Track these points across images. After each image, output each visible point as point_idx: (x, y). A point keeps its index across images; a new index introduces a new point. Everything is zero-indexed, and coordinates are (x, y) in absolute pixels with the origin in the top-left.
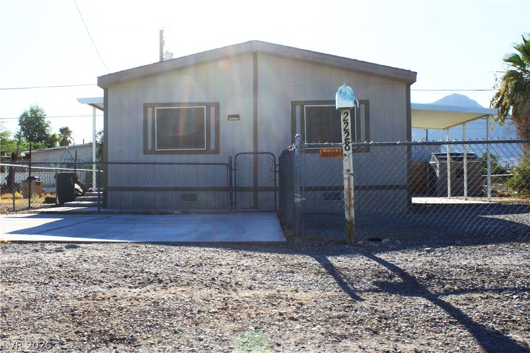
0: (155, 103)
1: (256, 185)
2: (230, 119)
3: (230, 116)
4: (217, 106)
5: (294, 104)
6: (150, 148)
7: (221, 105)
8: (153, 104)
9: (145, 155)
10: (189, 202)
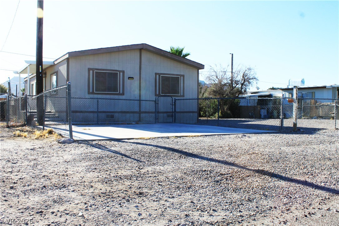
0: (94, 68)
1: (140, 111)
2: (129, 79)
3: (129, 78)
4: (123, 72)
5: (156, 74)
6: (91, 91)
7: (125, 72)
8: (93, 69)
9: (88, 95)
10: (110, 118)
